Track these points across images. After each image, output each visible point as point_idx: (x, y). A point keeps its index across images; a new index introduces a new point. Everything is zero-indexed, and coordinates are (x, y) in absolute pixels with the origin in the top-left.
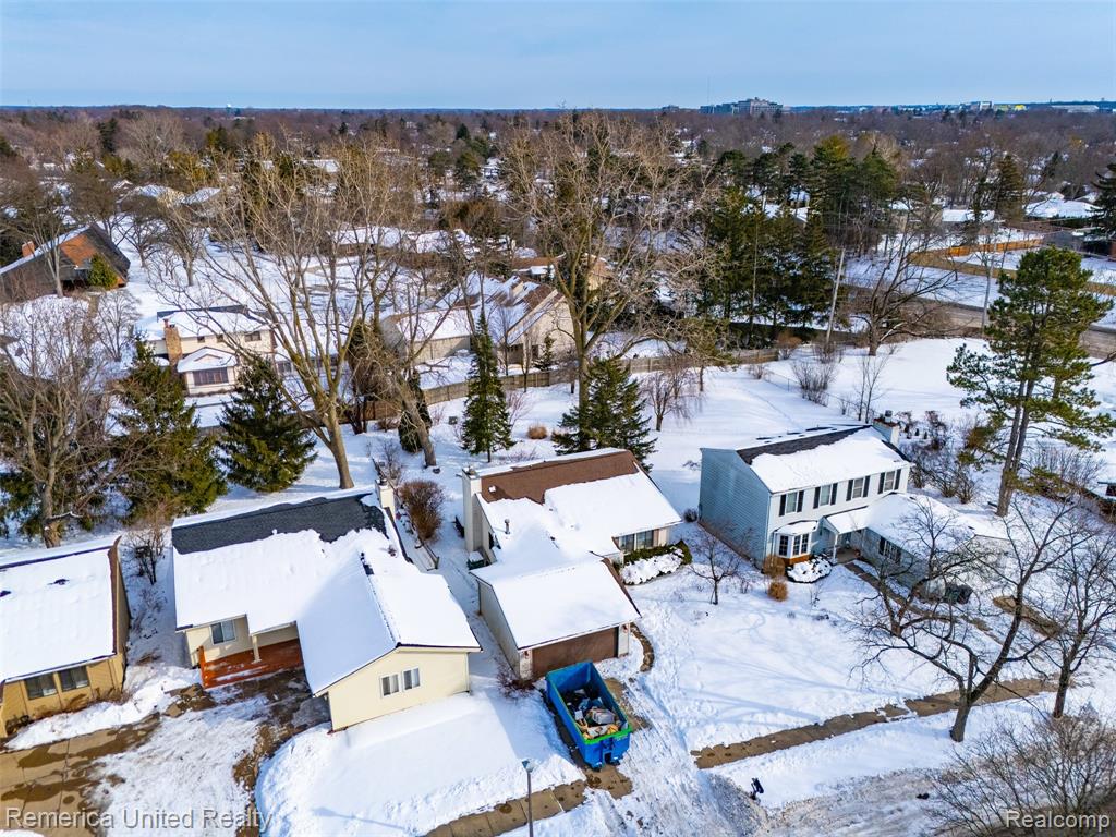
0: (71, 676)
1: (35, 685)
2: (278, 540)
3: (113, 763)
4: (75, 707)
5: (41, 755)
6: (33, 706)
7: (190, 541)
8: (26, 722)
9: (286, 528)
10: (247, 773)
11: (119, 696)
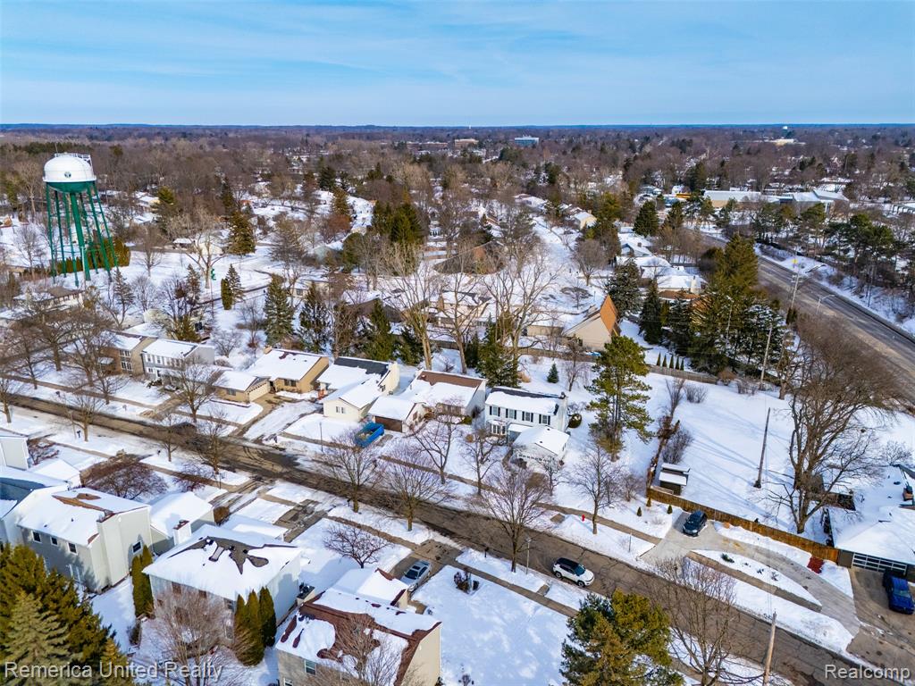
0: (293, 383)
1: (286, 382)
2: (357, 369)
3: (286, 404)
4: (292, 391)
5: (278, 397)
6: (285, 387)
7: (338, 362)
8: (282, 390)
9: (362, 367)
10: (302, 416)
11: (300, 392)
